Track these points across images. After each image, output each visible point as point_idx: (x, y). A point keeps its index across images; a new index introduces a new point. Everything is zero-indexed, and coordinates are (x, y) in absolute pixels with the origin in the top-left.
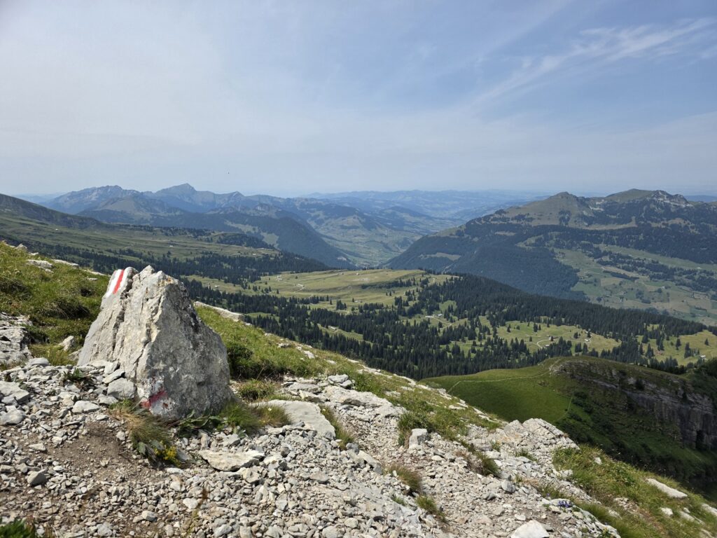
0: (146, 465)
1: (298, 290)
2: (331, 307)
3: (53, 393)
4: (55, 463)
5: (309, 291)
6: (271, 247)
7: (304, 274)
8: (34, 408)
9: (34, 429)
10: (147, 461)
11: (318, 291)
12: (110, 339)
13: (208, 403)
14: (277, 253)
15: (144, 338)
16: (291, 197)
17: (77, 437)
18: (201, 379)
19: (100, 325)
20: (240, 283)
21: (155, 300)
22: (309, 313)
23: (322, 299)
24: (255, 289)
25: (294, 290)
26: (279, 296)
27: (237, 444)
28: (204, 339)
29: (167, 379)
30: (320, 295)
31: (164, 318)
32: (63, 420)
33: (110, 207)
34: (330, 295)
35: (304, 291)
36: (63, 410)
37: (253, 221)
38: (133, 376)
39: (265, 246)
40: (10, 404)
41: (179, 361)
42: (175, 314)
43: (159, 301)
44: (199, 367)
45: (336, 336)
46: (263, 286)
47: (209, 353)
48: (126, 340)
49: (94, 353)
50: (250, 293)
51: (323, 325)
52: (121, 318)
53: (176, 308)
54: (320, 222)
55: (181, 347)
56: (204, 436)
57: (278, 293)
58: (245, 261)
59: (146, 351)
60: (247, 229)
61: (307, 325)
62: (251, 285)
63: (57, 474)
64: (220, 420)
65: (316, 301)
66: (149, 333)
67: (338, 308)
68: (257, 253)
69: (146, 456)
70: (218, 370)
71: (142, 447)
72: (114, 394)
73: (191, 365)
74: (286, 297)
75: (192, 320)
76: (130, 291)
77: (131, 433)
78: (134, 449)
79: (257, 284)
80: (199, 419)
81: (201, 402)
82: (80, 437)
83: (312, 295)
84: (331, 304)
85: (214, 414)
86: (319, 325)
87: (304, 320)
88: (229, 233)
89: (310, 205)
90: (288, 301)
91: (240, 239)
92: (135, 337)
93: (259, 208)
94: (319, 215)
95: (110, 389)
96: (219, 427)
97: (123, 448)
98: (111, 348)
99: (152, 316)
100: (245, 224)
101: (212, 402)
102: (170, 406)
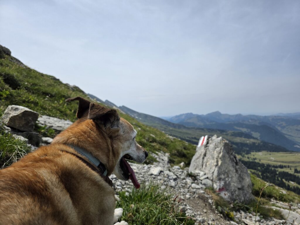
0: (221, 217)
1: (271, 160)
2: (291, 172)
3: (184, 179)
4: (187, 205)
5: (277, 162)
6: (256, 139)
7: (274, 153)
8: (179, 183)
9: (179, 190)
10: (222, 215)
11: (283, 162)
12: (201, 163)
13: (243, 198)
14: (259, 142)
15: (215, 164)
16: (267, 115)
17: (194, 197)
18: (240, 187)
19: (197, 157)
20: (241, 154)
21: (219, 149)
22: (278, 173)
23: (285, 167)
24: (248, 158)
25: (269, 160)
26: (261, 162)
27: (259, 221)
28: (240, 169)
29: (225, 183)
30: (284, 164)
31: (223, 156)
32: (189, 189)
33: (189, 121)
34: (290, 165)
35: (275, 161)
36: (188, 186)
37: (247, 126)
38: (211, 179)
39: (254, 138)
40: (171, 179)
41: (230, 176)
42: (227, 156)
43: (221, 149)
44: (238, 181)
45: (294, 187)
46: (252, 157)
47: (243, 175)
48: (207, 164)
49: (195, 168)
50: (246, 159)
51: (286, 180)
52: (205, 155)
53: (228, 153)
54: (283, 127)
55: (230, 170)
56: (243, 213)
57: (260, 161)
58: (243, 145)
59: (216, 169)
60: (244, 130)
61: (276, 179)
62: (246, 156)
63: (188, 210)
64: (250, 208)
65: (281, 167)
66: (217, 162)
67: (295, 172)
68: (249, 141)
69: (221, 213)
70: (247, 185)
71: (220, 209)
72: (205, 184)
73: (235, 179)
74: (264, 163)
75: (234, 159)
76: (208, 145)
77: (214, 201)
78: (216, 208)
79: (249, 156)
80: (240, 204)
81: (240, 197)
82: (195, 198)
83: (279, 164)
84: (291, 169)
85: (246, 204)
86: (284, 180)
87: (275, 176)
88: (236, 132)
89: (277, 119)
90: (266, 165)
91: (241, 134)
92: (212, 163)
93: (250, 121)
94: (282, 124)
95: (203, 182)
96: (249, 211)
97: (211, 207)
98: (201, 167)
99: (219, 155)
100: (243, 127)
101: (245, 198)
102: (227, 195)
